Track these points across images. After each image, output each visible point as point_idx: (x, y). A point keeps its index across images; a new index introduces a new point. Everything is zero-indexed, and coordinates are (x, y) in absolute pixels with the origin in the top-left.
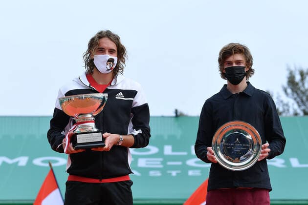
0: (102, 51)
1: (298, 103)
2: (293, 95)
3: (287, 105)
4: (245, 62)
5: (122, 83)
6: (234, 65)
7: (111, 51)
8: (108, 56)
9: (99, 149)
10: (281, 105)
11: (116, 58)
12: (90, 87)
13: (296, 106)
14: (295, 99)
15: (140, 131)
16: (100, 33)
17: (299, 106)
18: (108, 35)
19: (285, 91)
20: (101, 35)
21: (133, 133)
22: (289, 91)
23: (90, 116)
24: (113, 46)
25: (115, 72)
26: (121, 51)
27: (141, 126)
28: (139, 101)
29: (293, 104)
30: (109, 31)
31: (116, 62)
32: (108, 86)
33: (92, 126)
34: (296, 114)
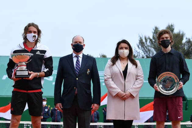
0: (30, 32)
1: (144, 52)
2: (142, 48)
3: (139, 53)
4: (169, 38)
5: (40, 47)
6: (165, 39)
7: (35, 32)
8: (33, 34)
9: (26, 78)
10: (136, 52)
11: (37, 36)
12: (24, 48)
13: (143, 54)
14: (143, 50)
15: (48, 69)
16: (29, 24)
17: (145, 54)
18: (33, 25)
19: (138, 47)
20: (29, 25)
21: (44, 71)
22: (140, 46)
23: (24, 63)
24: (35, 30)
25: (36, 41)
26: (39, 32)
27: (49, 66)
28: (47, 55)
29: (142, 53)
30: (33, 23)
31: (37, 37)
32: (33, 48)
33: (24, 68)
34: (143, 57)
